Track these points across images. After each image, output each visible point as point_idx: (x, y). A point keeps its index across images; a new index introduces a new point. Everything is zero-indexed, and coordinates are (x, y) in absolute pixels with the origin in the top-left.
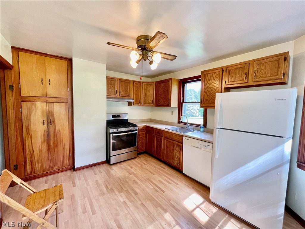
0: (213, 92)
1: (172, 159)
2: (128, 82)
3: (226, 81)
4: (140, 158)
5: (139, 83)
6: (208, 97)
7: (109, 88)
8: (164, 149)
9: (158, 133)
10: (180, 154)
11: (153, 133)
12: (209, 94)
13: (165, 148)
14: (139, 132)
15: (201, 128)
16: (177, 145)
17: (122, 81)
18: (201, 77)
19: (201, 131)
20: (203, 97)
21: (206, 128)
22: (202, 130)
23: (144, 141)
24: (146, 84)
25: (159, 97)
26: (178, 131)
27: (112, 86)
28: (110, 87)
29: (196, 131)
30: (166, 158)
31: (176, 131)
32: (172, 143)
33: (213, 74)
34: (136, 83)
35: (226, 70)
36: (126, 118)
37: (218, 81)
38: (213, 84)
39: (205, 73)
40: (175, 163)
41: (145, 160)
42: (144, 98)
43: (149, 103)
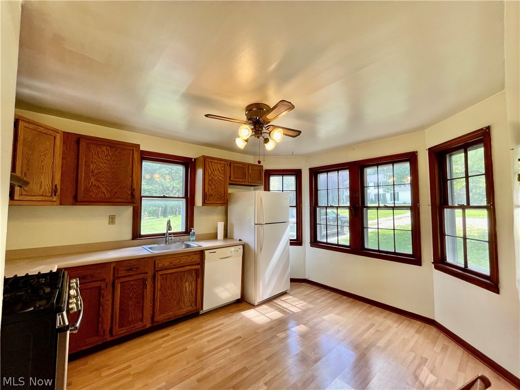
0: (219, 186)
1: (178, 303)
3: (230, 176)
6: (213, 192)
9: (128, 271)
11: (106, 279)
12: (215, 188)
15: (192, 235)
16: (191, 271)
20: (207, 192)
25: (88, 177)
30: (161, 314)
32: (176, 274)
33: (218, 164)
35: (230, 164)
37: (223, 174)
39: (208, 160)
40: (186, 307)
43: (42, 195)
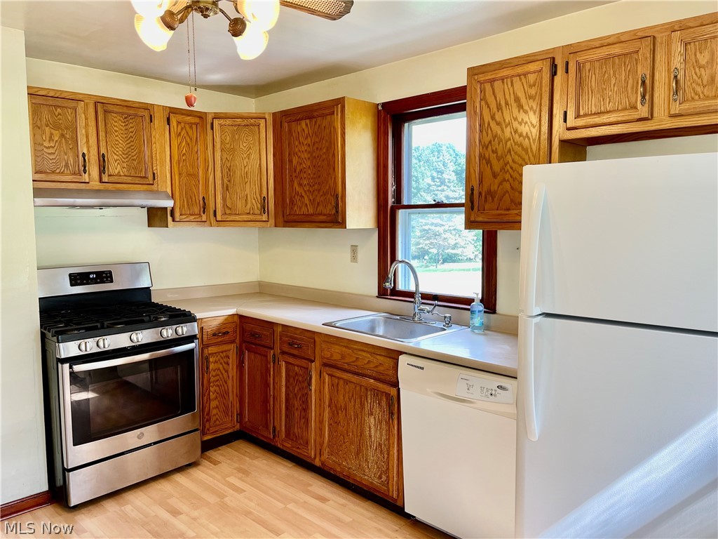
0: (516, 158)
1: (358, 454)
2: (141, 113)
3: (565, 113)
4: (215, 463)
5: (197, 120)
6: (497, 181)
7: (46, 144)
8: (321, 415)
9: (291, 345)
10: (389, 431)
11: (273, 349)
12: (502, 169)
13: (327, 410)
14: (208, 346)
15: (473, 312)
16: (377, 393)
17: (110, 108)
18: (468, 95)
19: (475, 328)
20: (475, 184)
21: (494, 312)
22: (478, 320)
23: (232, 385)
24: (228, 122)
25: (292, 181)
26: (380, 331)
27: (62, 136)
28: (51, 139)
29: (454, 329)
30: (331, 453)
31: (372, 331)
32: (353, 386)
33: (516, 80)
34: (180, 117)
35: (567, 63)
36: (144, 283)
37: (535, 113)
38: (515, 124)
39: (482, 78)
40: (369, 475)
41: (240, 470)
42: (226, 188)
43: (249, 213)
